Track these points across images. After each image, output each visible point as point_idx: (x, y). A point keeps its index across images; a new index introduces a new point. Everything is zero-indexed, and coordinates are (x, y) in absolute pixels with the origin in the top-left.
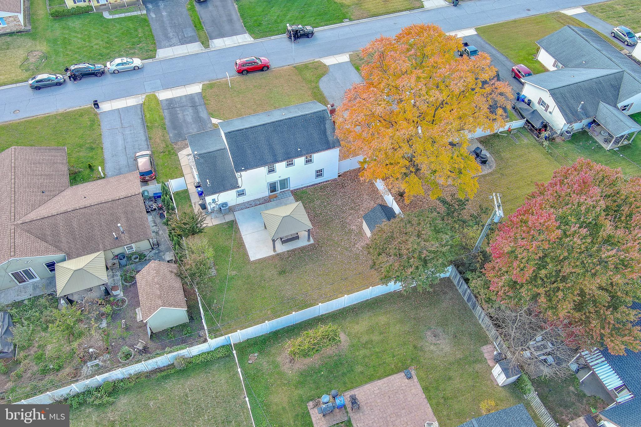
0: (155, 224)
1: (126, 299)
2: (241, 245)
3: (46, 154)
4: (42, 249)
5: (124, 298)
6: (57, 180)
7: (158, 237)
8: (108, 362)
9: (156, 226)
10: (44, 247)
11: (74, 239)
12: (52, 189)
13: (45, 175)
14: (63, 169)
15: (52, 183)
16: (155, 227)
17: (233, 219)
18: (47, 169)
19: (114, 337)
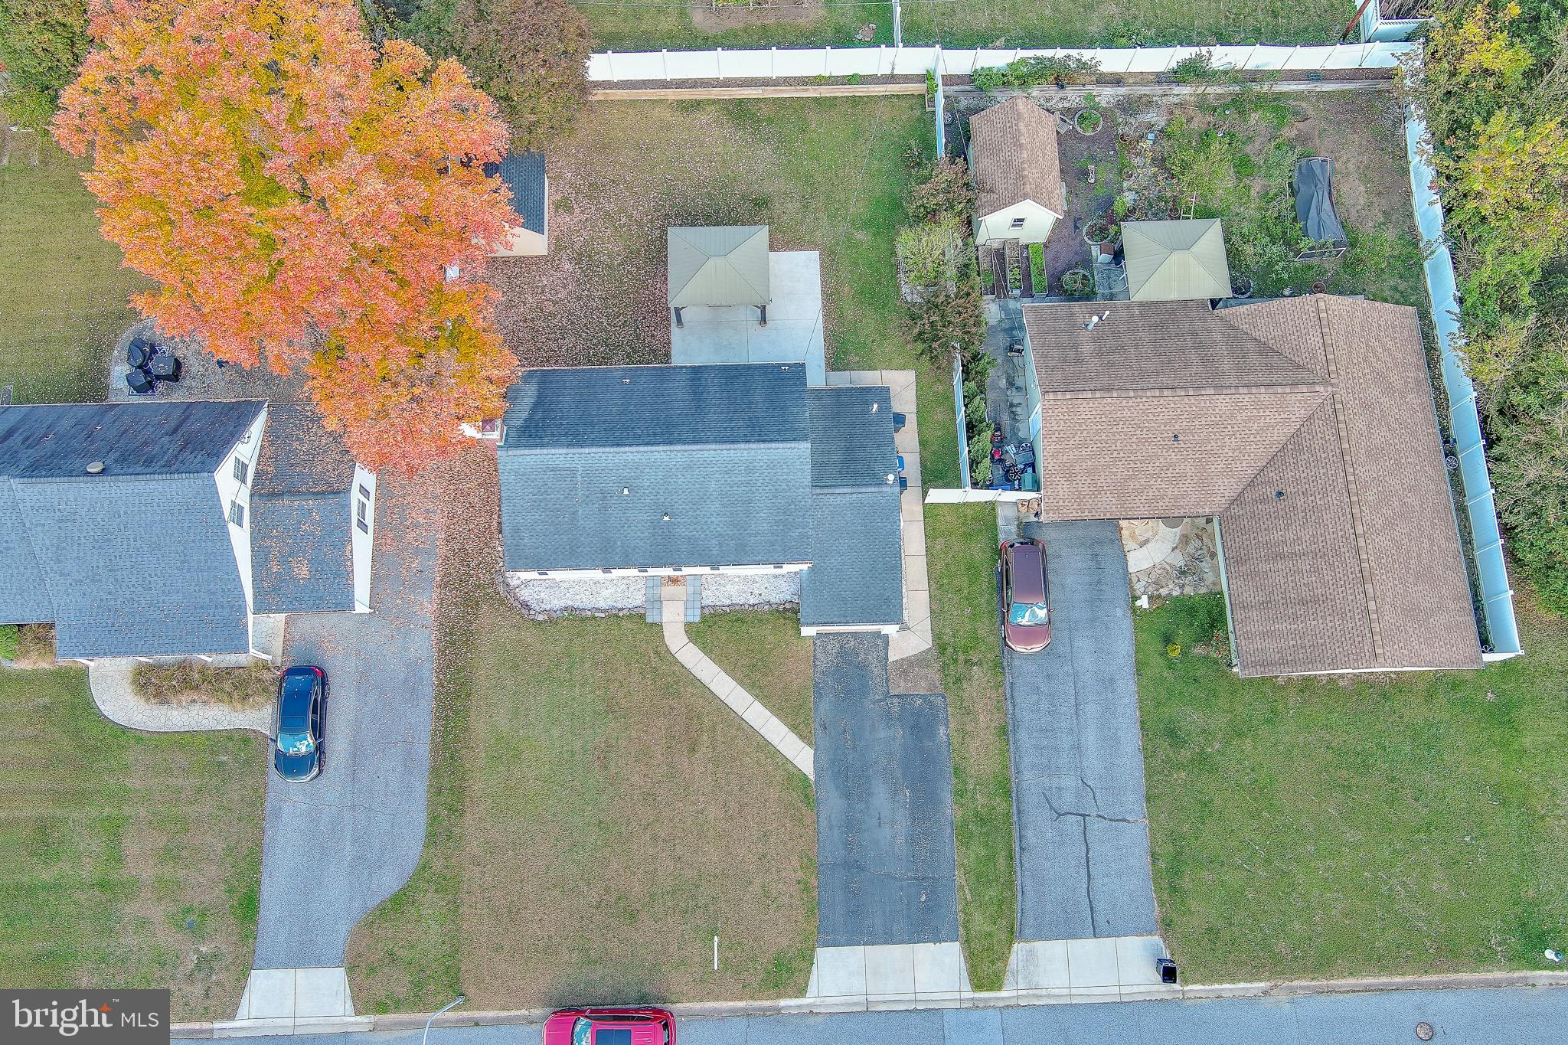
0: (1014, 409)
1: (1086, 239)
2: (831, 299)
3: (1291, 642)
4: (1263, 321)
5: (1089, 242)
6: (1253, 542)
7: (1011, 372)
8: (1120, 120)
9: (1012, 405)
10: (1260, 325)
11: (1194, 335)
12: (1260, 507)
13: (1282, 557)
14: (1239, 583)
15: (1263, 527)
16: (1015, 402)
17: (832, 374)
18: (1282, 581)
19: (1110, 166)
